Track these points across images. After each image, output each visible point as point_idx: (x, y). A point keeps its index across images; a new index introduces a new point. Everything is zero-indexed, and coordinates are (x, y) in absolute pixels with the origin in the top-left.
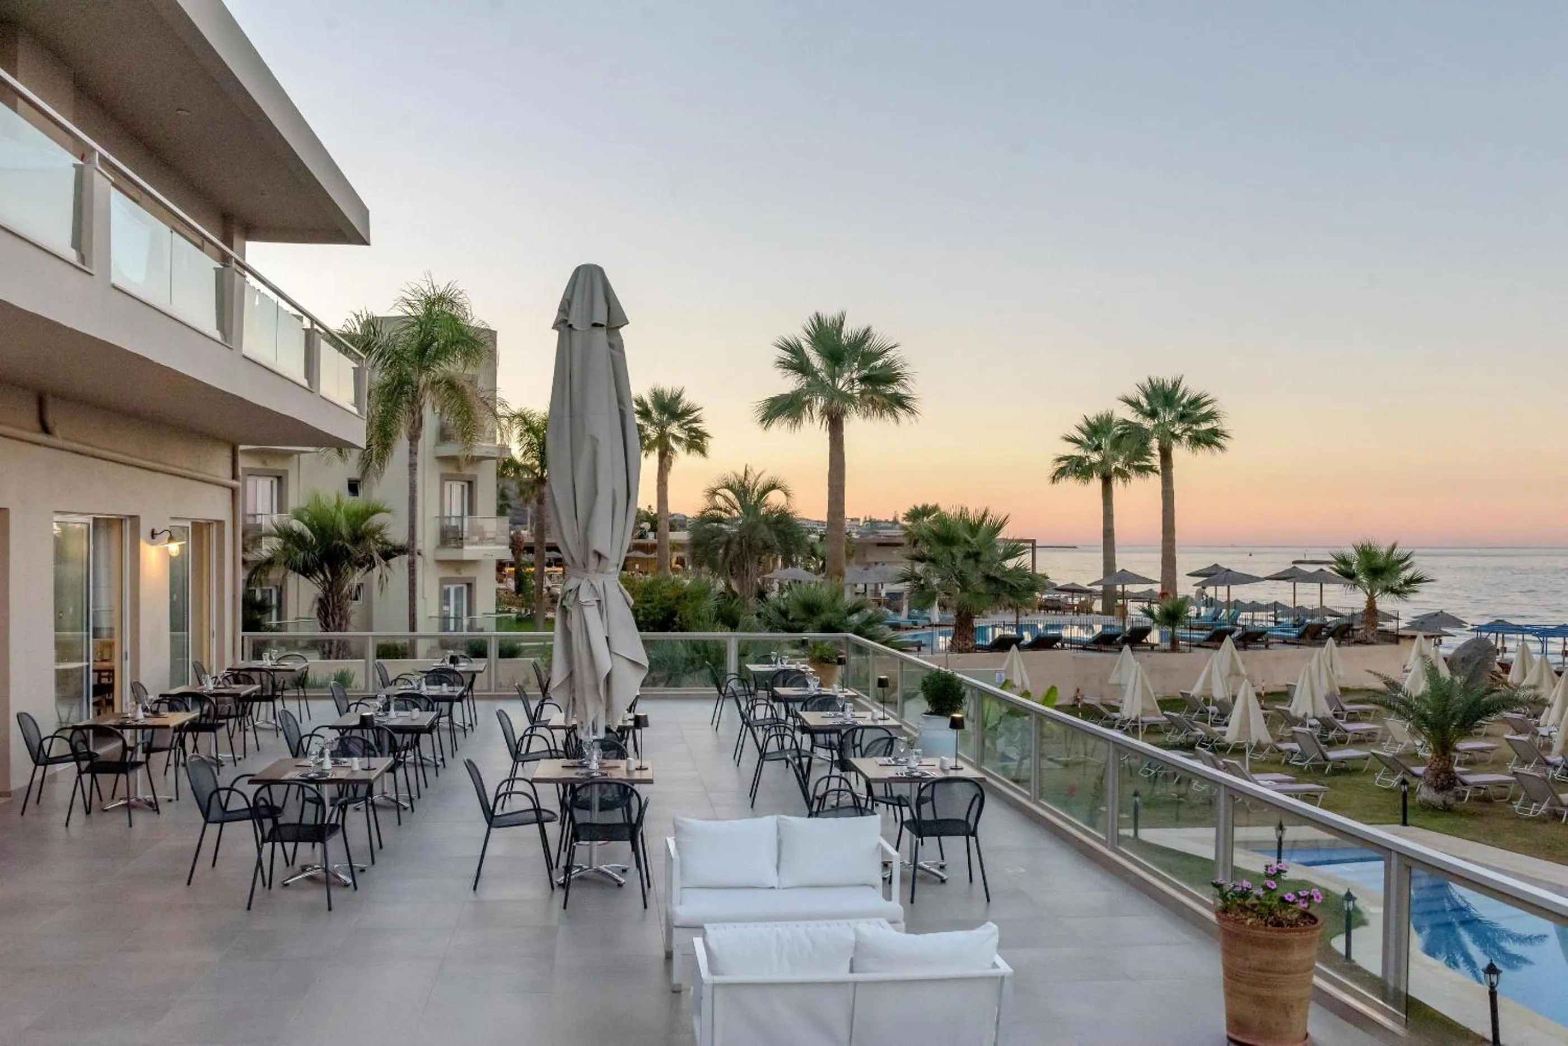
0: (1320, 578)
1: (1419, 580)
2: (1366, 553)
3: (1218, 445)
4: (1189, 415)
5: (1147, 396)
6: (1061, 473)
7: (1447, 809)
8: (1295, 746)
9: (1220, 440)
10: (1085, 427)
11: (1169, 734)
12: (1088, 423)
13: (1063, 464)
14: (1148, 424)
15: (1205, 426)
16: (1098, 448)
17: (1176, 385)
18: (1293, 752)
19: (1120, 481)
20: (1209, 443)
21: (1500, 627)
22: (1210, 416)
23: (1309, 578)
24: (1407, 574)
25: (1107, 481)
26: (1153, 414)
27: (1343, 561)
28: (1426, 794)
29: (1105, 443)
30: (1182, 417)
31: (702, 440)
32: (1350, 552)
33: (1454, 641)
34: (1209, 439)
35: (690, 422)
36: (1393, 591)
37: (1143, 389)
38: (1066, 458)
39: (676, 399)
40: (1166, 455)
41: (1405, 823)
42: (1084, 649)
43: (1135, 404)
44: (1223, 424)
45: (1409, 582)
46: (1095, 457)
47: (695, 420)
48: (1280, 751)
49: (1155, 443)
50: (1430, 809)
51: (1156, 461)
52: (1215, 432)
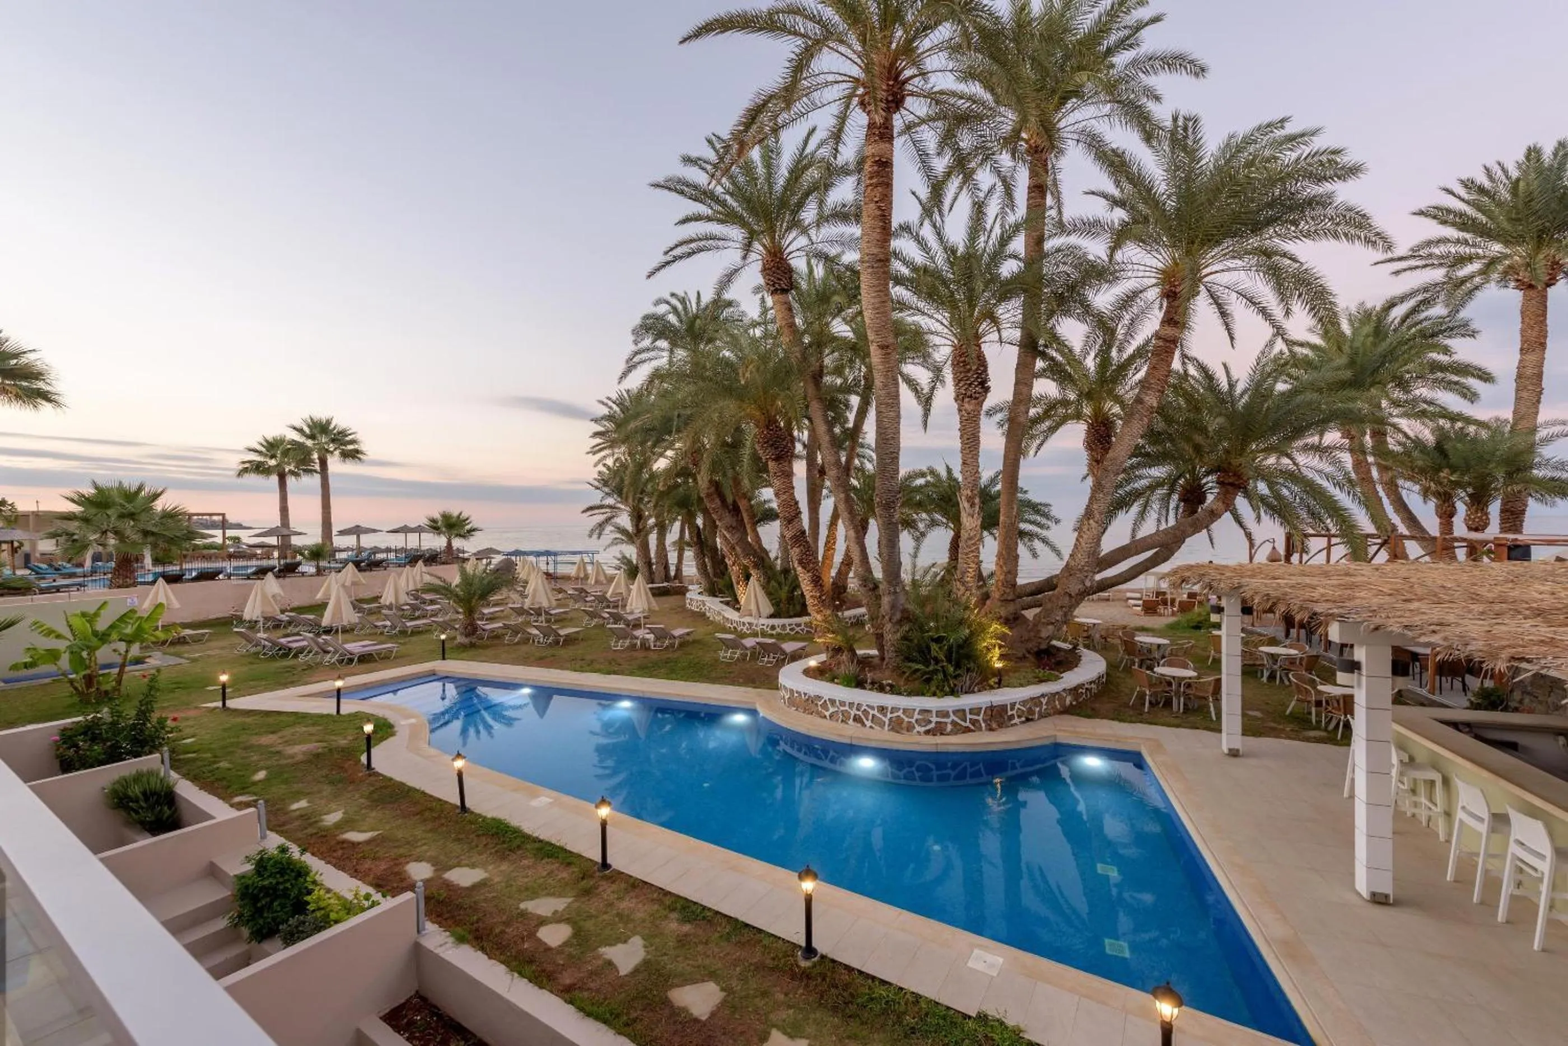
0: (419, 530)
1: (474, 530)
3: (360, 459)
4: (338, 440)
5: (309, 426)
6: (245, 470)
7: (472, 646)
8: (388, 623)
9: (359, 456)
10: (265, 443)
11: (290, 628)
12: (266, 441)
13: (247, 465)
14: (309, 443)
15: (350, 447)
16: (273, 457)
17: (330, 422)
18: (385, 627)
19: (293, 478)
20: (354, 457)
21: (517, 553)
22: (353, 442)
23: (413, 530)
24: (468, 527)
25: (282, 478)
26: (312, 437)
27: (434, 521)
28: (461, 639)
29: (279, 454)
30: (333, 441)
32: (437, 516)
33: (497, 559)
34: (353, 455)
36: (461, 536)
37: (305, 421)
38: (249, 462)
40: (323, 463)
41: (444, 659)
42: (249, 578)
43: (300, 431)
44: (362, 447)
45: (470, 531)
46: (273, 462)
48: (376, 626)
49: (315, 456)
50: (463, 648)
51: (317, 467)
52: (357, 451)
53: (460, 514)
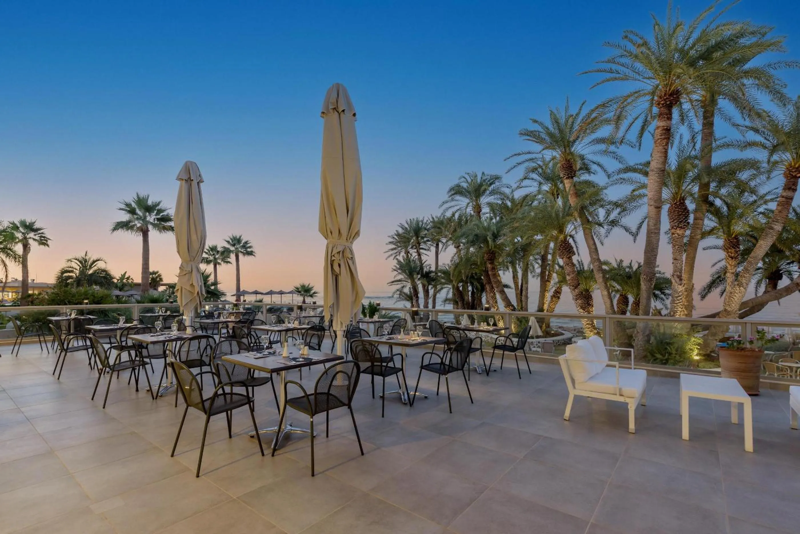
0: (291, 293)
1: (315, 293)
2: (303, 286)
3: (253, 255)
4: (244, 246)
5: (231, 239)
12: (210, 248)
14: (232, 248)
15: (249, 250)
16: (212, 255)
17: (240, 237)
19: (220, 266)
20: (250, 255)
22: (250, 247)
23: (289, 293)
24: (312, 292)
25: (215, 265)
26: (234, 245)
27: (297, 288)
29: (215, 253)
30: (242, 247)
31: (47, 241)
32: (299, 286)
34: (251, 253)
35: (40, 234)
36: (309, 296)
37: (230, 237)
39: (33, 223)
40: (237, 258)
43: (228, 242)
44: (254, 250)
45: (313, 294)
47: (42, 233)
49: (233, 254)
53: (309, 285)
